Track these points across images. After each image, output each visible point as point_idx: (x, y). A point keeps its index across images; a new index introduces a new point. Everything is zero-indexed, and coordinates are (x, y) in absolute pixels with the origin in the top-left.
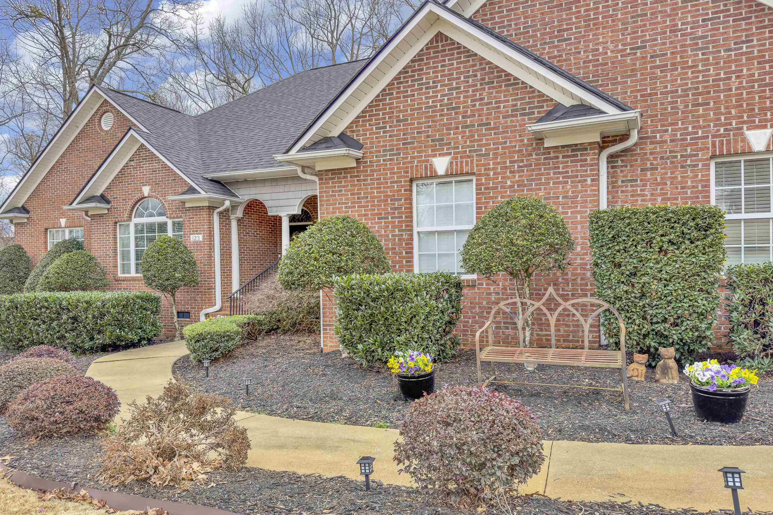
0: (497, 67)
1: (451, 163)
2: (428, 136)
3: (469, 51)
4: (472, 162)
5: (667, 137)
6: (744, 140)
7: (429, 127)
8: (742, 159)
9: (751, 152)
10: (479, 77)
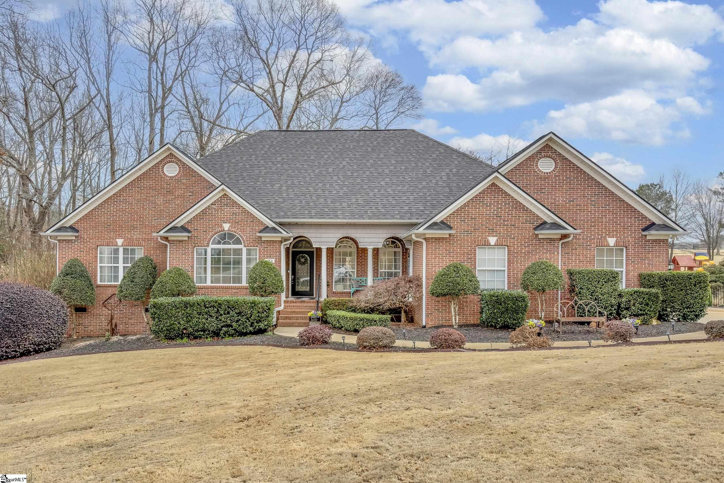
0: (519, 202)
1: (497, 240)
2: (486, 227)
3: (507, 193)
4: (507, 240)
5: (581, 237)
6: (607, 241)
7: (487, 223)
8: (605, 248)
9: (609, 246)
10: (511, 205)
